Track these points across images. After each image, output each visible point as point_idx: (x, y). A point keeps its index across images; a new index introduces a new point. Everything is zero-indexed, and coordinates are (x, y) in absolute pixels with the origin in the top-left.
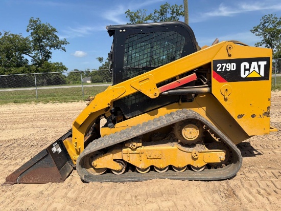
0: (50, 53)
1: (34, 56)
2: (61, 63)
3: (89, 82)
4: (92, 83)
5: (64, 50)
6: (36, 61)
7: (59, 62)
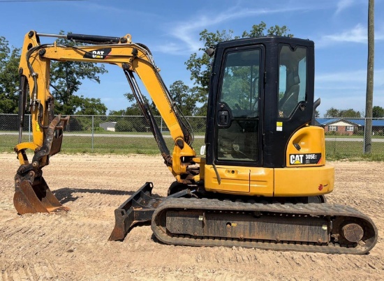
0: (78, 83)
1: (58, 87)
2: (99, 100)
3: (113, 129)
4: (116, 131)
5: (98, 81)
6: (60, 94)
7: (96, 99)
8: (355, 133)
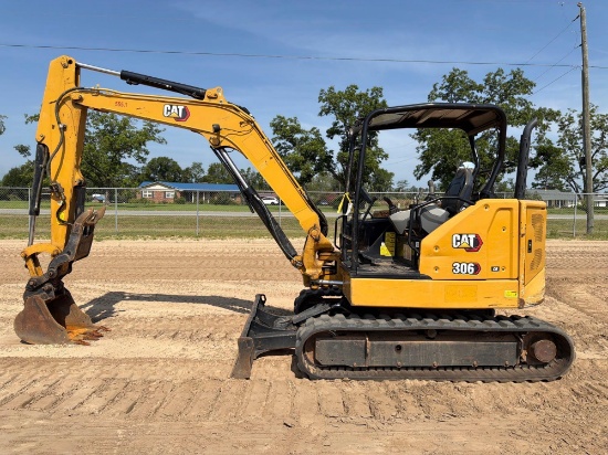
8: (178, 201)
